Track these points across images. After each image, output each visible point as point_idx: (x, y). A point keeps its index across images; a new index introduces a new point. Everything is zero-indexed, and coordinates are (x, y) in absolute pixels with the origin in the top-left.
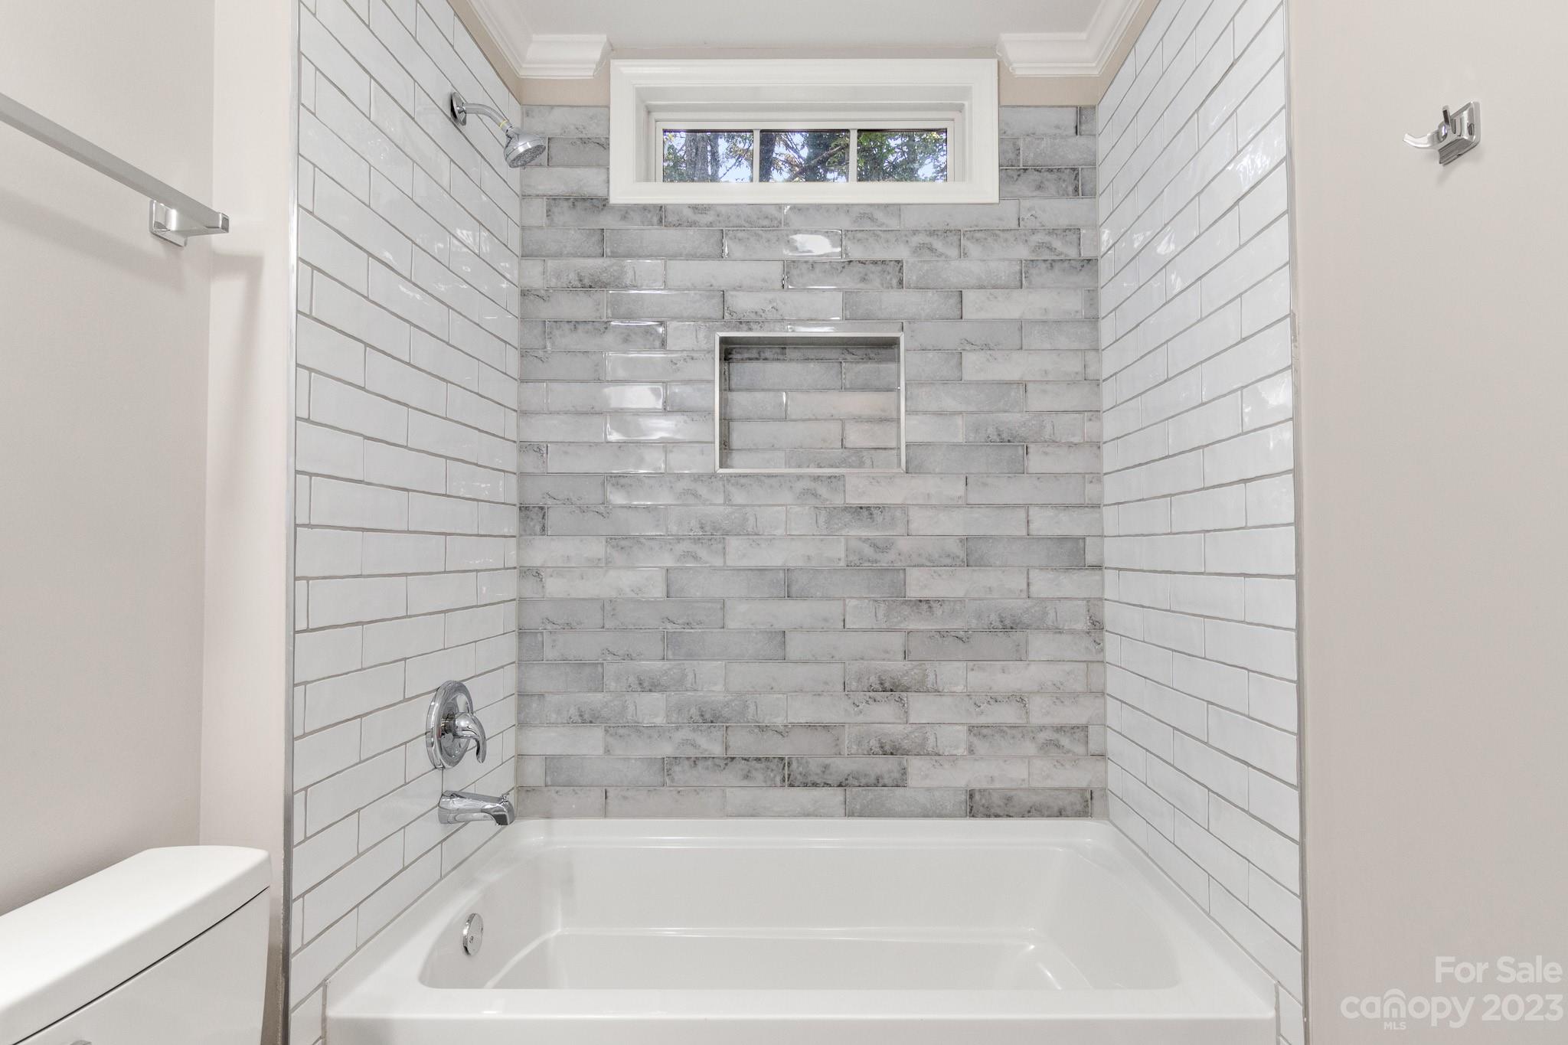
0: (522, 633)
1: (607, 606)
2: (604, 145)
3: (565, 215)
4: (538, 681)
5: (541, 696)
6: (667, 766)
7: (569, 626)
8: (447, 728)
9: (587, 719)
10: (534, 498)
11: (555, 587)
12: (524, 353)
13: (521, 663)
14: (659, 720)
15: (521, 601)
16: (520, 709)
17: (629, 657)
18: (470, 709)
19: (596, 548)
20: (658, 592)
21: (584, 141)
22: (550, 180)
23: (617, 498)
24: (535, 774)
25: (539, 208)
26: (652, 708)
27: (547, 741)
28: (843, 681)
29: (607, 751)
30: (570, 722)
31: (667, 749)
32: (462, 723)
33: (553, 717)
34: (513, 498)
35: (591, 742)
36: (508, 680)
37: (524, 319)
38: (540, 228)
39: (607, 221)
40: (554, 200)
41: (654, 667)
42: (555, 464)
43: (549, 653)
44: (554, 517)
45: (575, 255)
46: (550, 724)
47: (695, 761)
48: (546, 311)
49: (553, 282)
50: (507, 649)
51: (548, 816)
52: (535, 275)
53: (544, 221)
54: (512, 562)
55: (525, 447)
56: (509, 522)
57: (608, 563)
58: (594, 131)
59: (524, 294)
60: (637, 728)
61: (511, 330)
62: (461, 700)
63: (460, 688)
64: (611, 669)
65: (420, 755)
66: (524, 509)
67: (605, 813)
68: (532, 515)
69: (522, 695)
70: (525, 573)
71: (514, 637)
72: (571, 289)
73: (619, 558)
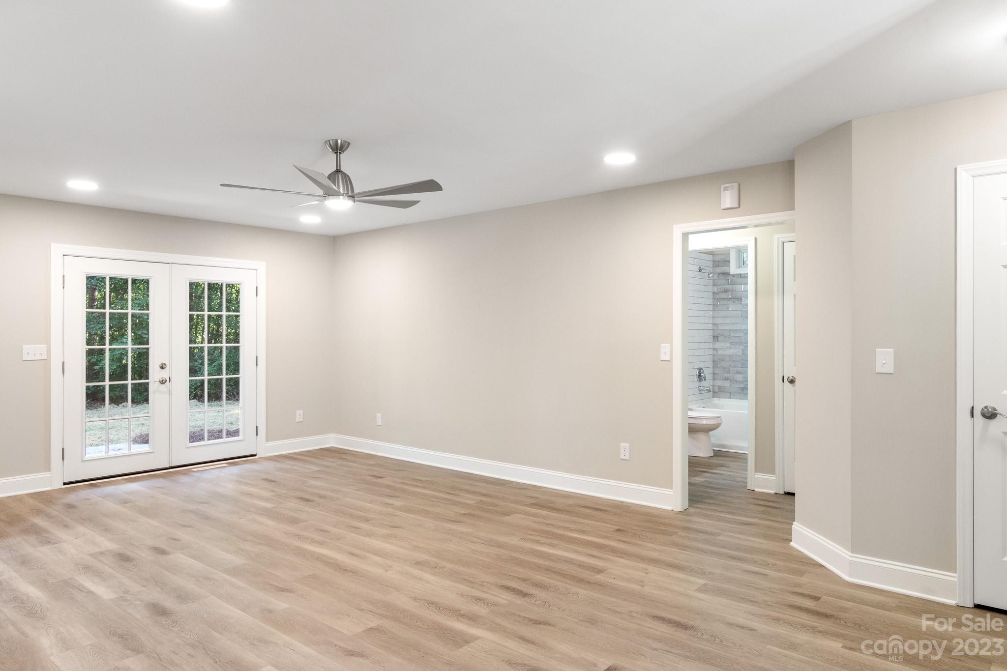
0: (714, 361)
1: (730, 356)
2: (729, 262)
3: (721, 277)
4: (717, 371)
5: (717, 374)
7: (722, 360)
8: (700, 376)
9: (726, 379)
10: (715, 335)
11: (720, 352)
12: (714, 305)
13: (714, 367)
14: (741, 380)
15: (713, 355)
16: (713, 376)
17: (734, 367)
18: (703, 372)
19: (728, 345)
20: (740, 354)
21: (725, 261)
22: (719, 270)
23: (732, 334)
24: (716, 389)
25: (716, 277)
27: (719, 383)
29: (730, 385)
30: (723, 379)
32: (702, 374)
33: (720, 378)
34: (712, 335)
35: (727, 384)
37: (714, 298)
38: (716, 280)
39: (729, 277)
40: (719, 274)
41: (740, 369)
42: (720, 328)
43: (719, 365)
44: (719, 338)
45: (723, 285)
46: (719, 380)
48: (718, 297)
49: (719, 290)
50: (711, 364)
51: (719, 398)
52: (716, 289)
54: (711, 347)
55: (714, 324)
56: (711, 339)
57: (730, 348)
58: (727, 259)
59: (713, 293)
60: (736, 381)
61: (710, 301)
62: (702, 371)
63: (702, 369)
64: (731, 369)
65: (696, 378)
66: (714, 337)
67: (730, 398)
68: (715, 338)
69: (714, 374)
70: (714, 349)
71: (712, 362)
72: (723, 292)
73: (732, 347)
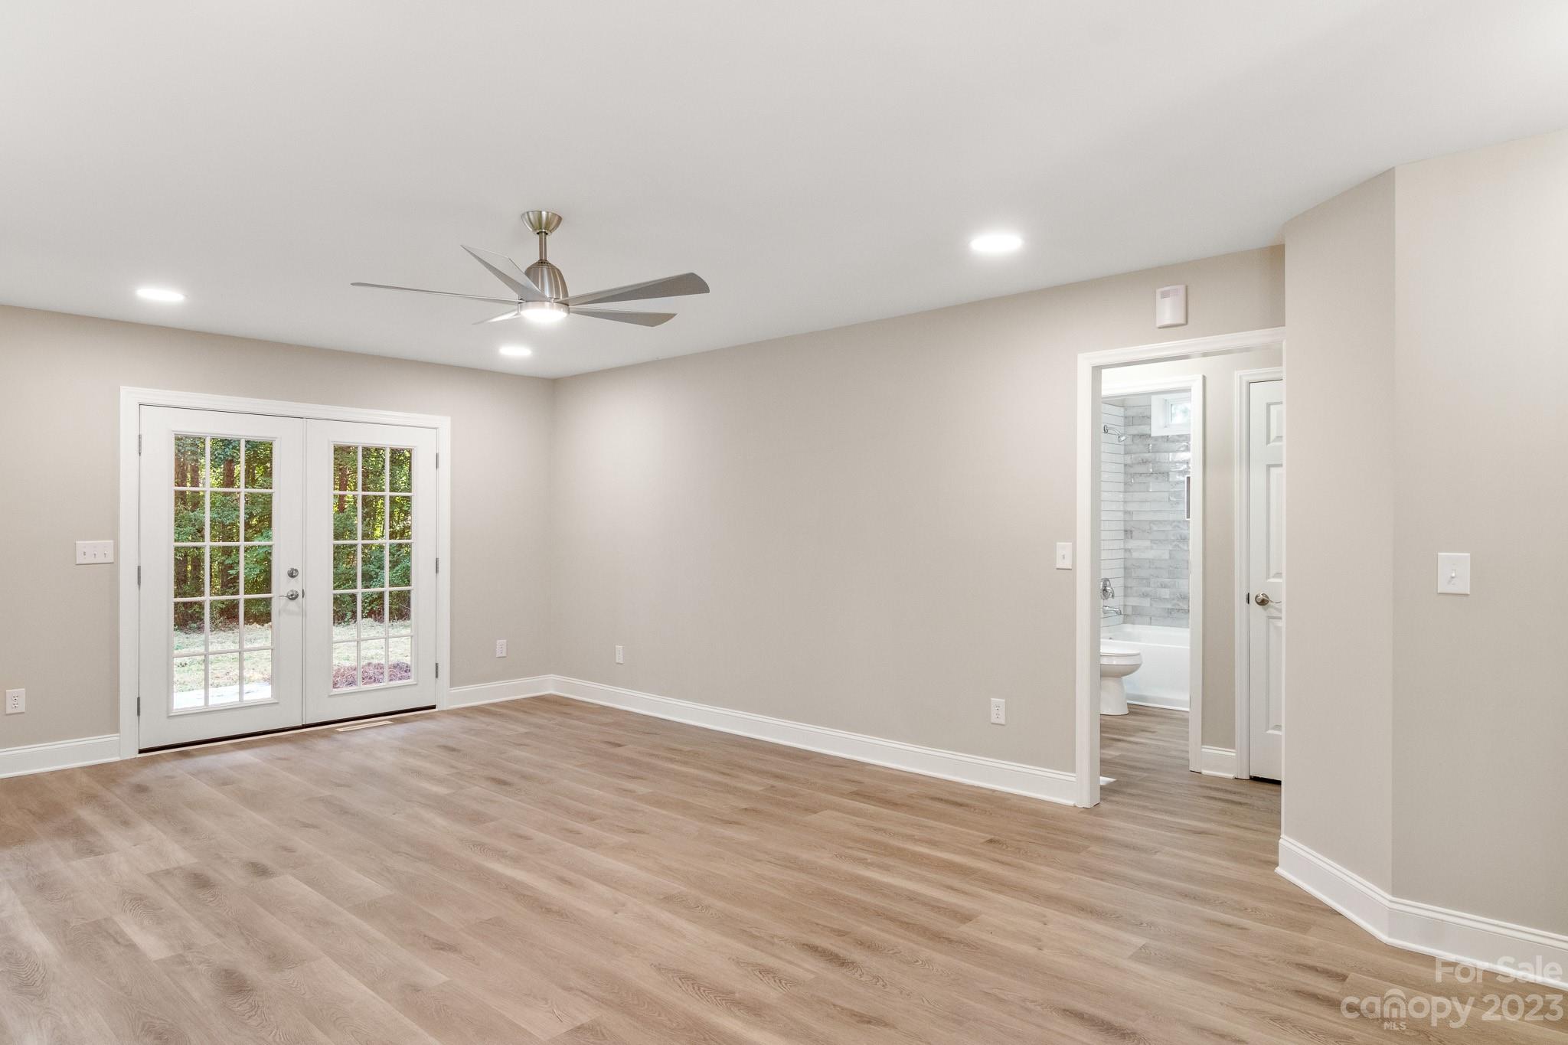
0: (1125, 568)
1: (1151, 561)
2: (1150, 417)
3: (1137, 440)
4: (1130, 583)
5: (1131, 587)
6: (1170, 611)
7: (1139, 567)
8: (1104, 590)
9: (1145, 595)
10: (1128, 528)
11: (1135, 555)
12: (1126, 484)
13: (1125, 577)
14: (1168, 597)
15: (1125, 559)
16: (1125, 591)
17: (1157, 577)
18: (1110, 586)
19: (1148, 543)
20: (1167, 557)
21: (1143, 417)
22: (1134, 430)
23: (1155, 528)
24: (1129, 611)
25: (1130, 438)
26: (1165, 593)
27: (1133, 601)
29: (1151, 605)
30: (1140, 596)
31: (1169, 606)
32: (1108, 588)
33: (1135, 594)
34: (1122, 528)
35: (1146, 603)
36: (1121, 582)
37: (1126, 473)
38: (1130, 445)
39: (1149, 441)
40: (1134, 436)
42: (1135, 517)
43: (1133, 575)
44: (1135, 533)
45: (1141, 453)
46: (1134, 596)
47: (1179, 610)
48: (1132, 470)
49: (1134, 462)
50: (1121, 573)
51: (1133, 623)
52: (1129, 460)
53: (1131, 443)
54: (1122, 547)
55: (1126, 512)
56: (1122, 535)
57: (1151, 548)
58: (1146, 412)
59: (1125, 465)
60: (1161, 599)
61: (1121, 478)
62: (1108, 583)
63: (1108, 580)
64: (1152, 580)
66: (1126, 531)
67: (1150, 624)
68: (1128, 533)
69: (1125, 587)
70: (1126, 550)
71: (1123, 570)
72: (1139, 463)
73: (1155, 546)
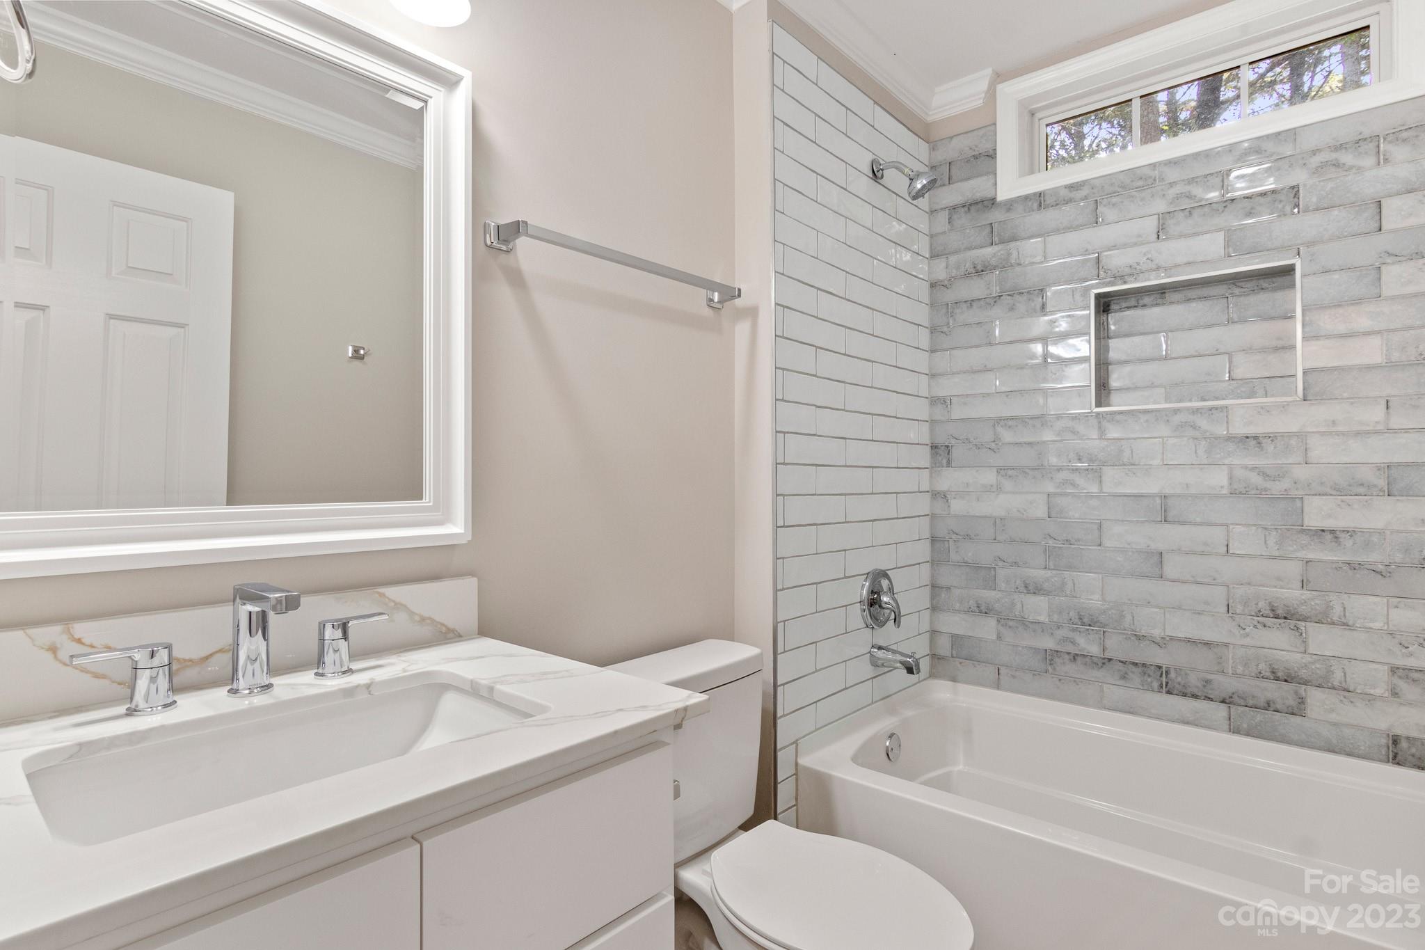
0: (934, 540)
1: (998, 522)
2: (992, 156)
3: (962, 219)
4: (948, 577)
5: (948, 588)
6: (1050, 657)
7: (968, 537)
8: (874, 600)
9: (983, 610)
10: (941, 440)
11: (957, 506)
12: (933, 330)
13: (934, 563)
14: (1043, 618)
15: (933, 516)
16: (933, 597)
17: (1016, 564)
18: (891, 591)
19: (989, 477)
20: (1041, 512)
21: (976, 157)
22: (951, 195)
23: (1007, 436)
24: (944, 647)
25: (943, 217)
26: (1037, 608)
27: (954, 623)
28: (1227, 603)
29: (999, 637)
30: (970, 611)
31: (1049, 643)
32: (885, 598)
33: (957, 606)
34: (926, 440)
35: (986, 629)
36: (924, 573)
37: (933, 305)
38: (944, 233)
39: (996, 216)
40: (953, 209)
41: (1038, 574)
42: (958, 412)
43: (954, 556)
44: (955, 453)
45: (969, 249)
46: (955, 611)
47: (1075, 657)
48: (949, 296)
49: (954, 273)
50: (923, 551)
51: (954, 679)
52: (940, 270)
53: (947, 227)
54: (925, 486)
55: (934, 401)
56: (923, 457)
57: (999, 489)
58: (984, 146)
59: (933, 286)
60: (1024, 623)
61: (922, 314)
62: (884, 583)
63: (883, 575)
64: (1002, 573)
65: (859, 615)
66: (934, 447)
67: (998, 686)
68: (940, 452)
69: (934, 587)
70: (936, 495)
71: (928, 543)
72: (967, 275)
73: (1008, 485)
